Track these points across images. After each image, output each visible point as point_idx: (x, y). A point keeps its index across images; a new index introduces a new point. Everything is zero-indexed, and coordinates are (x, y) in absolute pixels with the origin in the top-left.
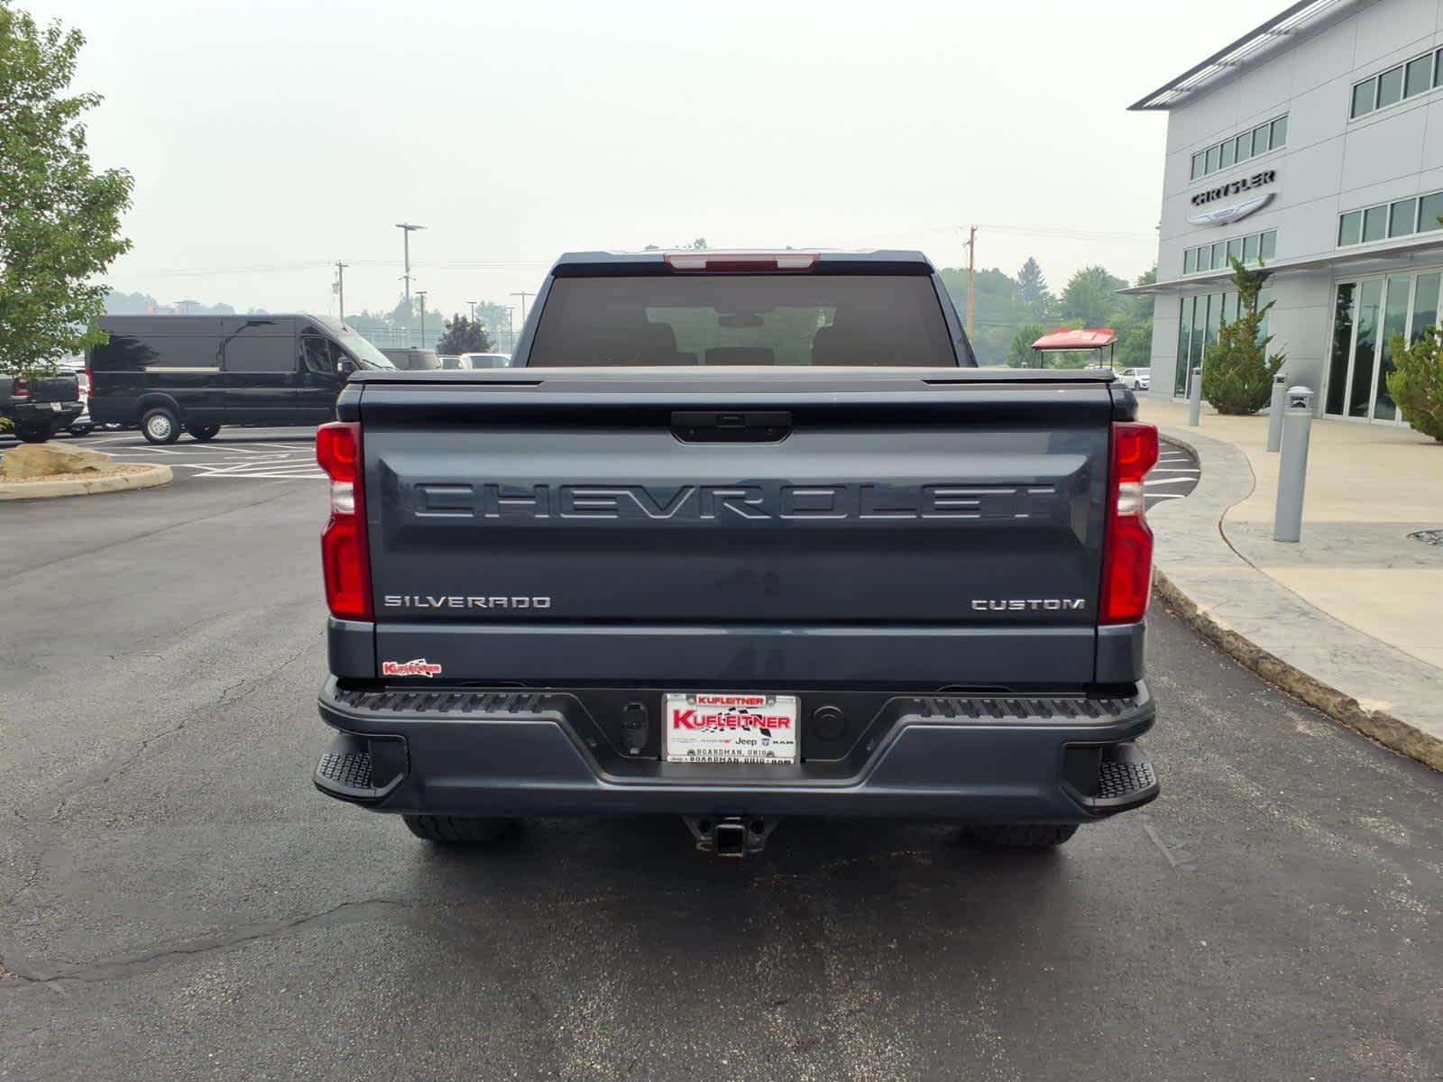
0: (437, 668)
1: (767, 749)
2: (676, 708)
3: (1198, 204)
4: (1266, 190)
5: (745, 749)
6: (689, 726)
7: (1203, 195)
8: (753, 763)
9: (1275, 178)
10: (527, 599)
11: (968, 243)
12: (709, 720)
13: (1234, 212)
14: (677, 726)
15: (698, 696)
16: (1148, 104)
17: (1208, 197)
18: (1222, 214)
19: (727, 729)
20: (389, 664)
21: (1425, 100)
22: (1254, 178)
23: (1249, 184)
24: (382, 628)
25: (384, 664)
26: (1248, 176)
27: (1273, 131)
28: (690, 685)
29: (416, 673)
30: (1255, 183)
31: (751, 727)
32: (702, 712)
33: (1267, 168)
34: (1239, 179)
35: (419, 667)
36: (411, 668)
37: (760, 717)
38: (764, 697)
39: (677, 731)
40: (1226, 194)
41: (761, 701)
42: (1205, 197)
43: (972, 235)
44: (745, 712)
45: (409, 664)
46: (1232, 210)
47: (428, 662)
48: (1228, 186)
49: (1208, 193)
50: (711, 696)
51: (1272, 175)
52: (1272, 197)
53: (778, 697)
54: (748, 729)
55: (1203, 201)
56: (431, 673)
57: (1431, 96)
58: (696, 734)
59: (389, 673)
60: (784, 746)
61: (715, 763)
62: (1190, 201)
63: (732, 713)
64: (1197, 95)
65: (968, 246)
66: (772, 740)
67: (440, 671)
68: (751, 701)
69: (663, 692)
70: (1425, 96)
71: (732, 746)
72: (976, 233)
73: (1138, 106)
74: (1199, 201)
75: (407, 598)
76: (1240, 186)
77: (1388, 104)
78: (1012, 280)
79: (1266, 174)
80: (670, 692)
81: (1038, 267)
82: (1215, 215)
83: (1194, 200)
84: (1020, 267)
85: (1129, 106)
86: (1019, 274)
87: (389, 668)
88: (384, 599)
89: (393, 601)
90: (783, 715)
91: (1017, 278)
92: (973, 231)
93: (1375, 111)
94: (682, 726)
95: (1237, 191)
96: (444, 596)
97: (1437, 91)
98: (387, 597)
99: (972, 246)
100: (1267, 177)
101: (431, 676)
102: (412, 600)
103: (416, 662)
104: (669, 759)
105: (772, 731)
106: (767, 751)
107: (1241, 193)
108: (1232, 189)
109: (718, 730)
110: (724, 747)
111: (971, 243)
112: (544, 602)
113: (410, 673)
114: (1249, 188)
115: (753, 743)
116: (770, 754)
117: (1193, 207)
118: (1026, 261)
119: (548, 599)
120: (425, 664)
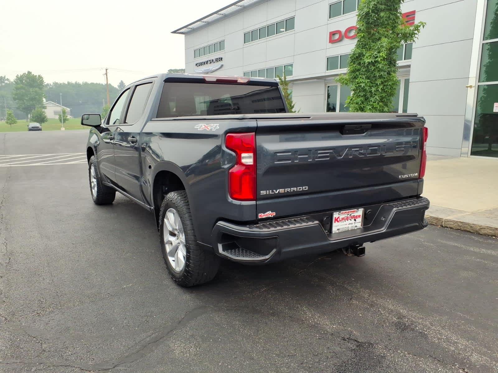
0: (274, 214)
1: (355, 225)
2: (335, 217)
3: (198, 66)
4: (220, 63)
5: (350, 226)
6: (338, 222)
7: (199, 63)
8: (352, 230)
9: (223, 59)
10: (302, 188)
11: (105, 74)
12: (343, 219)
13: (210, 69)
14: (335, 222)
15: (341, 212)
16: (178, 32)
17: (201, 64)
18: (207, 70)
19: (346, 221)
20: (260, 214)
21: (265, 40)
22: (216, 59)
23: (214, 61)
24: (259, 202)
25: (259, 214)
26: (214, 58)
27: (220, 45)
28: (339, 209)
29: (268, 216)
30: (216, 61)
31: (352, 219)
32: (342, 217)
33: (220, 56)
34: (211, 59)
35: (270, 214)
36: (267, 215)
37: (354, 216)
38: (356, 210)
39: (335, 224)
40: (207, 63)
41: (355, 211)
42: (200, 64)
43: (106, 71)
44: (351, 215)
45: (266, 213)
46: (209, 69)
47: (272, 212)
48: (207, 61)
49: (201, 63)
50: (344, 212)
51: (221, 59)
52: (222, 66)
53: (359, 209)
54: (351, 220)
55: (199, 65)
56: (272, 215)
57: (267, 39)
58: (340, 223)
59: (260, 217)
60: (358, 223)
61: (344, 231)
62: (195, 64)
63: (348, 216)
64: (194, 31)
65: (105, 75)
66: (356, 222)
67: (275, 215)
68: (353, 212)
69: (333, 212)
70: (265, 39)
71: (348, 226)
72: (107, 71)
73: (174, 32)
74: (198, 65)
75: (268, 191)
76: (211, 61)
77: (255, 40)
78: (116, 88)
79: (220, 58)
80: (335, 212)
81: (124, 84)
82: (204, 70)
83: (196, 65)
84: (118, 84)
85: (172, 31)
86: (118, 86)
87: (260, 216)
88: (260, 192)
89: (263, 193)
90: (359, 215)
91: (117, 87)
92: (106, 70)
93: (251, 42)
94: (336, 222)
95: (211, 63)
96: (278, 189)
97: (269, 38)
98: (261, 192)
99: (107, 75)
100: (220, 59)
101: (272, 217)
102: (269, 192)
103: (268, 212)
104: (333, 232)
105: (357, 219)
106: (355, 226)
107: (212, 64)
108: (209, 62)
109: (344, 222)
110: (345, 226)
111: (106, 74)
112: (305, 188)
113: (267, 216)
114: (214, 62)
115: (352, 224)
116: (356, 226)
117: (196, 67)
118: (120, 81)
119: (307, 187)
120: (271, 213)
